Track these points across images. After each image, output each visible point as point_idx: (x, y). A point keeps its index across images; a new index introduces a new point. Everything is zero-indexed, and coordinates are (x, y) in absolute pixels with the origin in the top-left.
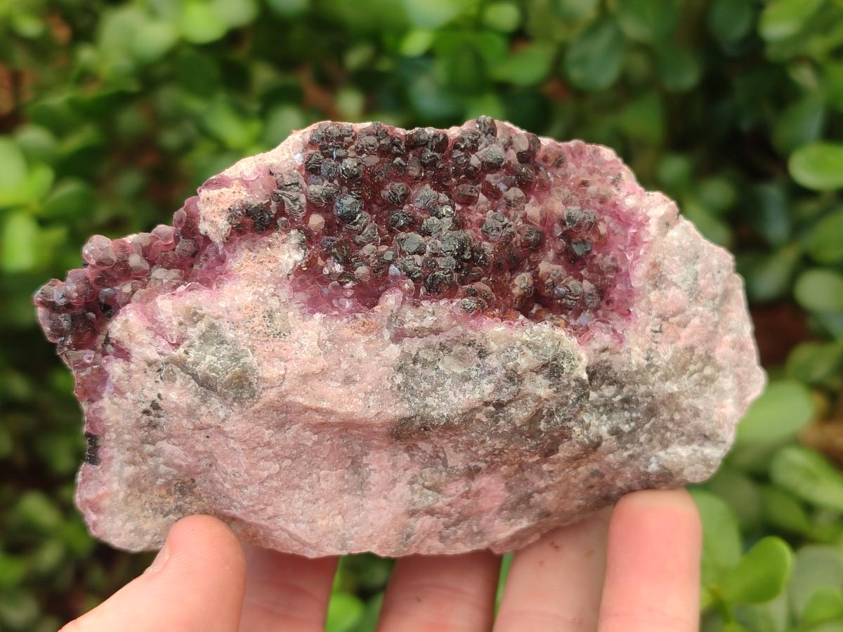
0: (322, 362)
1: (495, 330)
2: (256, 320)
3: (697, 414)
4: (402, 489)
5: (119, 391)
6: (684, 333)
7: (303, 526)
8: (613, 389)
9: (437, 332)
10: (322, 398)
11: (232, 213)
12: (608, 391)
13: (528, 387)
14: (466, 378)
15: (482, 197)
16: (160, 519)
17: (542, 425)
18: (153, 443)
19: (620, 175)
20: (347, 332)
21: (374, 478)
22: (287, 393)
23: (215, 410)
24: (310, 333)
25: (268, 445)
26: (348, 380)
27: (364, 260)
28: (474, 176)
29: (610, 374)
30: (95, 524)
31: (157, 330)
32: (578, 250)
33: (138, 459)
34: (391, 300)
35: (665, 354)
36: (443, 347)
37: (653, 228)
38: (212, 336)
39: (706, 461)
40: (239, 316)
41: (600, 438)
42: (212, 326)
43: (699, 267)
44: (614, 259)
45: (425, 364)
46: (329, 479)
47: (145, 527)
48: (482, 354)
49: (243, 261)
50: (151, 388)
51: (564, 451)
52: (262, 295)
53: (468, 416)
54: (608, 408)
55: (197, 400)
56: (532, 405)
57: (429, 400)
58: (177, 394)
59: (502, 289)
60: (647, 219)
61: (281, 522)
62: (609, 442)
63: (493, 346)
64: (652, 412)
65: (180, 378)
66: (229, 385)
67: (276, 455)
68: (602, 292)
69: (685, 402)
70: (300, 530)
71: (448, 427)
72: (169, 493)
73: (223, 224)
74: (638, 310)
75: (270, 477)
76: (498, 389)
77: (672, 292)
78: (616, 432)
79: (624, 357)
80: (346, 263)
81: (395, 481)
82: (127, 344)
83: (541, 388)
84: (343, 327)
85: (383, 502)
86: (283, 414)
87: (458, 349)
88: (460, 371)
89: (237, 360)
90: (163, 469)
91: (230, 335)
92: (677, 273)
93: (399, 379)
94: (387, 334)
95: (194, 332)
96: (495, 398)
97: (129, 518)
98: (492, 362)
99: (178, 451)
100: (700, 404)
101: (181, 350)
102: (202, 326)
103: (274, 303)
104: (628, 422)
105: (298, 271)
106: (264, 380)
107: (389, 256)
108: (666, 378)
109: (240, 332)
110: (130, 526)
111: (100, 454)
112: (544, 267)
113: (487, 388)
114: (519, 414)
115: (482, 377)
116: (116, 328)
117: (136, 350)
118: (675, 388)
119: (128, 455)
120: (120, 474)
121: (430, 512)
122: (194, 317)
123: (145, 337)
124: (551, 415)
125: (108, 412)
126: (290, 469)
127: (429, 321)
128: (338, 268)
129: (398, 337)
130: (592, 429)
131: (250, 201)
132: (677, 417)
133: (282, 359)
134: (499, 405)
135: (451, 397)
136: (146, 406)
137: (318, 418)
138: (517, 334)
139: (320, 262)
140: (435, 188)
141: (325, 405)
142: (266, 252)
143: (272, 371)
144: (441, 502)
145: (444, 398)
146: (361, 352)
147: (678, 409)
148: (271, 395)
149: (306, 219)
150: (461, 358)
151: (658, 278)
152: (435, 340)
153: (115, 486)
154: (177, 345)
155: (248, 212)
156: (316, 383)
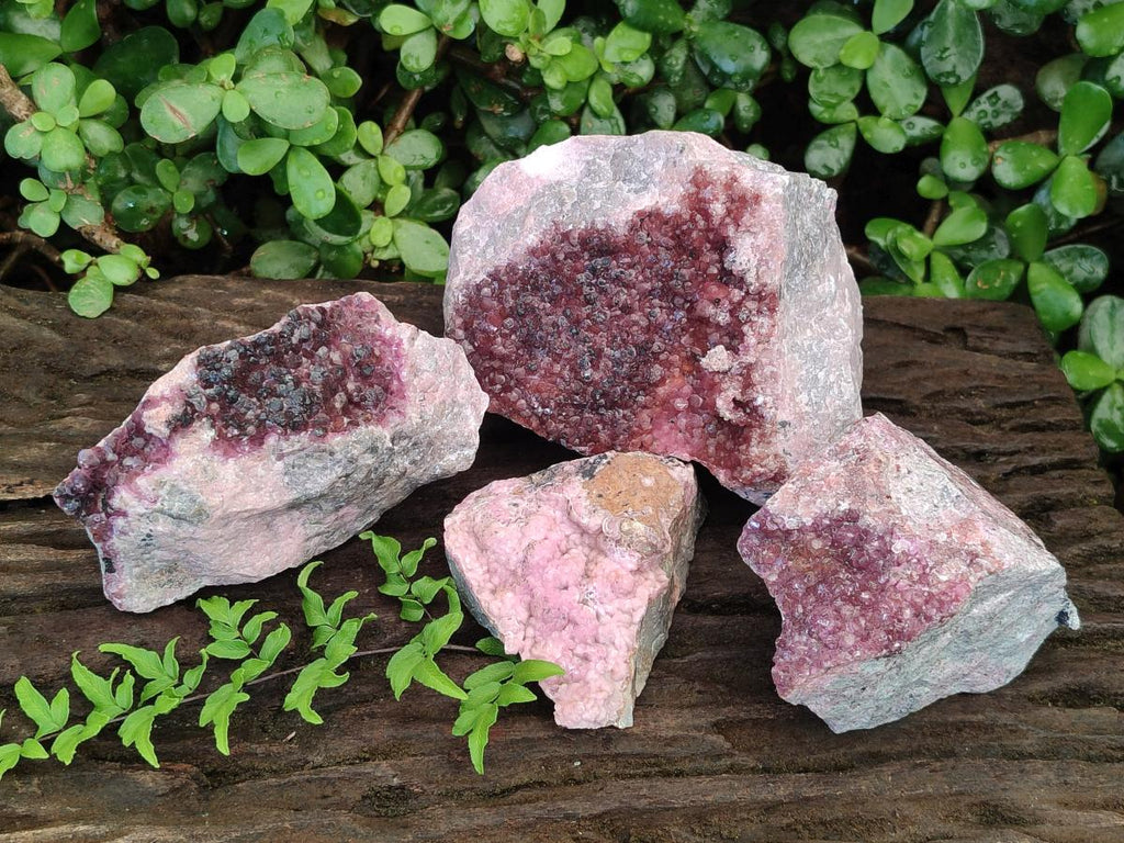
0: (241, 485)
1: (335, 441)
2: (199, 476)
3: (455, 435)
4: (299, 530)
5: (123, 533)
6: (437, 395)
7: (248, 569)
8: (406, 441)
9: (303, 450)
10: (246, 504)
11: (169, 423)
12: (404, 443)
13: (361, 462)
14: (325, 468)
15: (304, 359)
16: (159, 589)
17: (373, 476)
18: (149, 553)
19: (378, 316)
20: (250, 463)
21: (282, 529)
22: (227, 509)
23: (186, 530)
24: (231, 471)
25: (221, 537)
26: (258, 489)
27: (249, 422)
28: (296, 349)
29: (403, 434)
30: (120, 605)
31: (140, 496)
32: (367, 372)
33: (140, 563)
34: (271, 440)
35: (430, 410)
36: (307, 456)
37: (406, 345)
38: (175, 490)
39: (467, 458)
40: (187, 477)
41: (406, 469)
42: (173, 486)
43: (436, 355)
44: (388, 368)
45: (299, 467)
46: (257, 540)
47: (152, 597)
48: (332, 454)
49: (181, 445)
50: (145, 528)
51: (387, 481)
52: (197, 460)
53: (332, 487)
54: (406, 451)
55: (175, 527)
56: (365, 471)
57: (308, 486)
58: (162, 526)
59: (330, 410)
60: (401, 340)
61: (235, 571)
62: (411, 468)
63: (337, 448)
64: (430, 444)
65: (161, 519)
66: (193, 516)
67: (226, 540)
68: (386, 389)
69: (447, 432)
70: (248, 571)
71: (322, 496)
72: (162, 575)
73: (166, 431)
74: (409, 393)
75: (224, 551)
76: (345, 468)
77: (425, 375)
78: (414, 462)
79: (408, 424)
80: (240, 427)
81: (294, 527)
82: (124, 508)
83: (369, 460)
84: (246, 460)
85: (290, 541)
86: (226, 519)
87: (316, 455)
88: (321, 465)
89: (195, 501)
90: (157, 564)
91: (185, 488)
92: (426, 365)
93: (287, 479)
94: (273, 458)
95: (162, 492)
96: (344, 473)
97: (142, 595)
98: (338, 456)
99: (165, 553)
100: (456, 430)
101: (159, 504)
102: (167, 487)
103: (205, 462)
104: (419, 454)
105: (214, 442)
106: (212, 507)
107: (263, 416)
108: (433, 424)
109: (191, 485)
110: (143, 599)
111: (115, 567)
112: (351, 386)
113: (339, 470)
114: (359, 476)
115: (334, 465)
116: (116, 502)
117: (130, 511)
118: (440, 427)
119: (133, 563)
120: (131, 574)
121: (318, 535)
122: (161, 484)
123: (135, 503)
124: (376, 469)
125: (117, 545)
126: (234, 544)
127: (297, 446)
128: (236, 432)
129: (280, 457)
130: (401, 465)
131: (175, 412)
132: (445, 441)
133: (219, 492)
134: (347, 476)
135: (319, 480)
136: (144, 537)
137: (246, 515)
138: (348, 439)
139: (225, 431)
140: (278, 365)
141: (249, 507)
142: (192, 437)
143: (216, 500)
144: (323, 528)
145: (315, 482)
146: (260, 471)
147: (444, 437)
148: (219, 513)
149: (208, 409)
150: (319, 459)
151: (416, 372)
152: (302, 453)
153: (129, 581)
154: (155, 502)
155: (176, 418)
156: (241, 497)
